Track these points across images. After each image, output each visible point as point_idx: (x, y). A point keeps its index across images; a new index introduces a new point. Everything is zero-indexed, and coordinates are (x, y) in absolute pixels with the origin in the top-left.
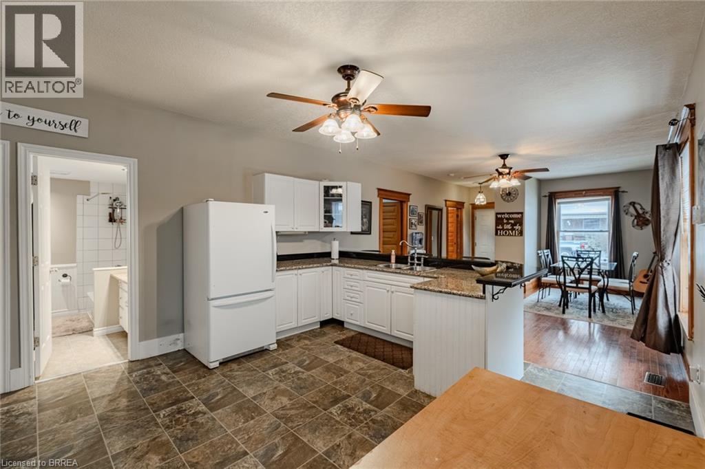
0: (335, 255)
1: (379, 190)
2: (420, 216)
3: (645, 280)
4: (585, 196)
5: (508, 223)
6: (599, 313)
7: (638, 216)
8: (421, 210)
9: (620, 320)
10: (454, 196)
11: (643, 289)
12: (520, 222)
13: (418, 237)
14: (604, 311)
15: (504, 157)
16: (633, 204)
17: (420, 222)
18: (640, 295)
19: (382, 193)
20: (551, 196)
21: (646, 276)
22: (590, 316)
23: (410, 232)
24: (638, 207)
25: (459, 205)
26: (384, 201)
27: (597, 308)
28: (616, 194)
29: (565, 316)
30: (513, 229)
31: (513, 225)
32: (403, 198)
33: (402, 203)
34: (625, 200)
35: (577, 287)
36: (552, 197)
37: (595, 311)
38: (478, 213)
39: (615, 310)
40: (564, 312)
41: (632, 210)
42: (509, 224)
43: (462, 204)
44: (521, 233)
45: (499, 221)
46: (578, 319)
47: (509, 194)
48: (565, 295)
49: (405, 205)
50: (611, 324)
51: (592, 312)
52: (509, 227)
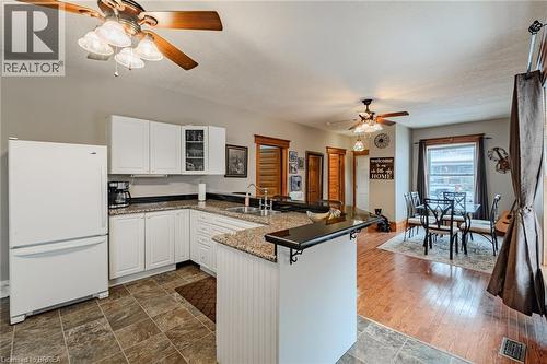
0: (202, 197)
1: (256, 136)
2: (300, 161)
3: (508, 221)
4: (451, 143)
5: (380, 168)
6: (461, 253)
7: (501, 161)
8: (302, 156)
9: (481, 263)
10: (335, 143)
11: (505, 228)
12: (391, 166)
13: (297, 179)
14: (466, 253)
15: (367, 102)
16: (497, 149)
17: (300, 166)
18: (502, 234)
19: (260, 139)
20: (421, 143)
21: (509, 217)
22: (451, 258)
23: (289, 175)
24: (501, 152)
25: (341, 152)
26: (262, 147)
27: (460, 248)
28: (481, 140)
29: (427, 258)
30: (385, 173)
31: (385, 169)
32: (282, 145)
33: (282, 148)
34: (489, 146)
35: (439, 229)
36: (423, 144)
37: (457, 251)
38: (358, 159)
39: (476, 250)
40: (426, 254)
41: (495, 155)
42: (382, 169)
43: (344, 151)
44: (392, 177)
45: (373, 166)
46: (439, 260)
47: (381, 141)
48: (428, 236)
49: (284, 151)
50: (471, 267)
51: (454, 254)
52: (382, 171)
